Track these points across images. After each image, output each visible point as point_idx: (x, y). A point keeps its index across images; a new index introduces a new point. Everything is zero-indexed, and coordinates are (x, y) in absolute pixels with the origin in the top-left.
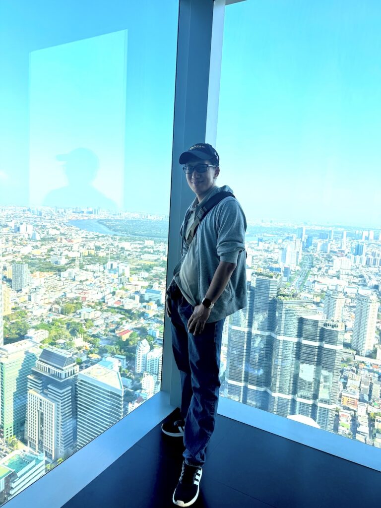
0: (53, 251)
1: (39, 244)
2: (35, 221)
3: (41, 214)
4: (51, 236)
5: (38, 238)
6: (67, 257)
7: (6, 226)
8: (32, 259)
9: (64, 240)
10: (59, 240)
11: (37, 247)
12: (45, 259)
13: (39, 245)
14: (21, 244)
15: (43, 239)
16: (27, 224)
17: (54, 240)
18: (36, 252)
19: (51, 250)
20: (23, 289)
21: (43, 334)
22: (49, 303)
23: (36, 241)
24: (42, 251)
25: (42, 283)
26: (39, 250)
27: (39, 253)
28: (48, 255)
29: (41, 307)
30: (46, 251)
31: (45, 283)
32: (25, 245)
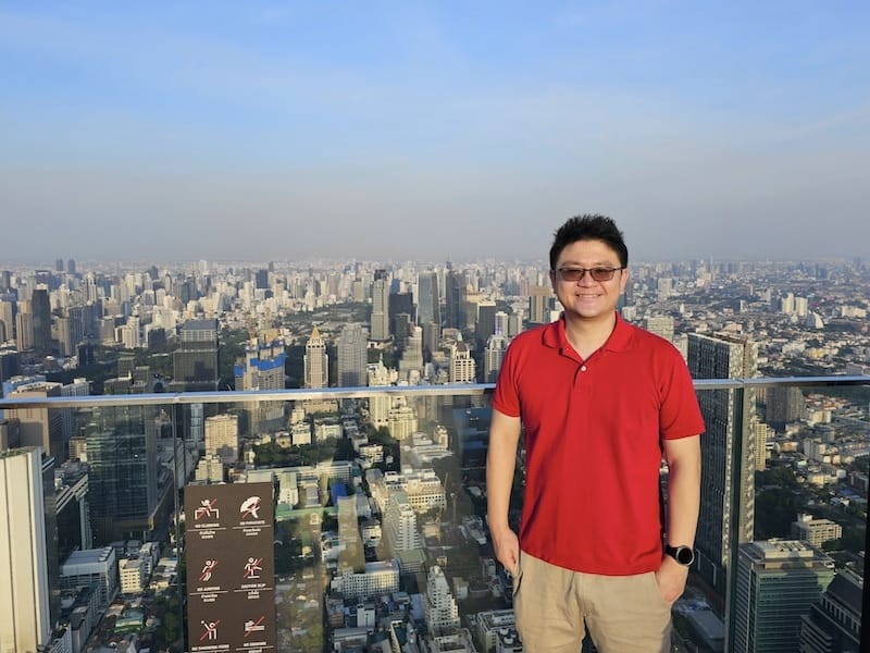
0: (851, 352)
1: (819, 336)
2: (813, 290)
3: (824, 273)
4: (847, 321)
5: (819, 324)
7: (756, 299)
8: (806, 367)
11: (814, 344)
13: (820, 340)
14: (783, 336)
15: (829, 328)
16: (795, 296)
17: (852, 327)
18: (816, 353)
19: (846, 350)
20: (787, 427)
21: (830, 530)
22: (842, 465)
23: (814, 330)
24: (827, 352)
25: (828, 420)
26: (821, 350)
27: (821, 355)
28: (839, 361)
29: (825, 471)
30: (836, 351)
31: (833, 420)
32: (792, 338)
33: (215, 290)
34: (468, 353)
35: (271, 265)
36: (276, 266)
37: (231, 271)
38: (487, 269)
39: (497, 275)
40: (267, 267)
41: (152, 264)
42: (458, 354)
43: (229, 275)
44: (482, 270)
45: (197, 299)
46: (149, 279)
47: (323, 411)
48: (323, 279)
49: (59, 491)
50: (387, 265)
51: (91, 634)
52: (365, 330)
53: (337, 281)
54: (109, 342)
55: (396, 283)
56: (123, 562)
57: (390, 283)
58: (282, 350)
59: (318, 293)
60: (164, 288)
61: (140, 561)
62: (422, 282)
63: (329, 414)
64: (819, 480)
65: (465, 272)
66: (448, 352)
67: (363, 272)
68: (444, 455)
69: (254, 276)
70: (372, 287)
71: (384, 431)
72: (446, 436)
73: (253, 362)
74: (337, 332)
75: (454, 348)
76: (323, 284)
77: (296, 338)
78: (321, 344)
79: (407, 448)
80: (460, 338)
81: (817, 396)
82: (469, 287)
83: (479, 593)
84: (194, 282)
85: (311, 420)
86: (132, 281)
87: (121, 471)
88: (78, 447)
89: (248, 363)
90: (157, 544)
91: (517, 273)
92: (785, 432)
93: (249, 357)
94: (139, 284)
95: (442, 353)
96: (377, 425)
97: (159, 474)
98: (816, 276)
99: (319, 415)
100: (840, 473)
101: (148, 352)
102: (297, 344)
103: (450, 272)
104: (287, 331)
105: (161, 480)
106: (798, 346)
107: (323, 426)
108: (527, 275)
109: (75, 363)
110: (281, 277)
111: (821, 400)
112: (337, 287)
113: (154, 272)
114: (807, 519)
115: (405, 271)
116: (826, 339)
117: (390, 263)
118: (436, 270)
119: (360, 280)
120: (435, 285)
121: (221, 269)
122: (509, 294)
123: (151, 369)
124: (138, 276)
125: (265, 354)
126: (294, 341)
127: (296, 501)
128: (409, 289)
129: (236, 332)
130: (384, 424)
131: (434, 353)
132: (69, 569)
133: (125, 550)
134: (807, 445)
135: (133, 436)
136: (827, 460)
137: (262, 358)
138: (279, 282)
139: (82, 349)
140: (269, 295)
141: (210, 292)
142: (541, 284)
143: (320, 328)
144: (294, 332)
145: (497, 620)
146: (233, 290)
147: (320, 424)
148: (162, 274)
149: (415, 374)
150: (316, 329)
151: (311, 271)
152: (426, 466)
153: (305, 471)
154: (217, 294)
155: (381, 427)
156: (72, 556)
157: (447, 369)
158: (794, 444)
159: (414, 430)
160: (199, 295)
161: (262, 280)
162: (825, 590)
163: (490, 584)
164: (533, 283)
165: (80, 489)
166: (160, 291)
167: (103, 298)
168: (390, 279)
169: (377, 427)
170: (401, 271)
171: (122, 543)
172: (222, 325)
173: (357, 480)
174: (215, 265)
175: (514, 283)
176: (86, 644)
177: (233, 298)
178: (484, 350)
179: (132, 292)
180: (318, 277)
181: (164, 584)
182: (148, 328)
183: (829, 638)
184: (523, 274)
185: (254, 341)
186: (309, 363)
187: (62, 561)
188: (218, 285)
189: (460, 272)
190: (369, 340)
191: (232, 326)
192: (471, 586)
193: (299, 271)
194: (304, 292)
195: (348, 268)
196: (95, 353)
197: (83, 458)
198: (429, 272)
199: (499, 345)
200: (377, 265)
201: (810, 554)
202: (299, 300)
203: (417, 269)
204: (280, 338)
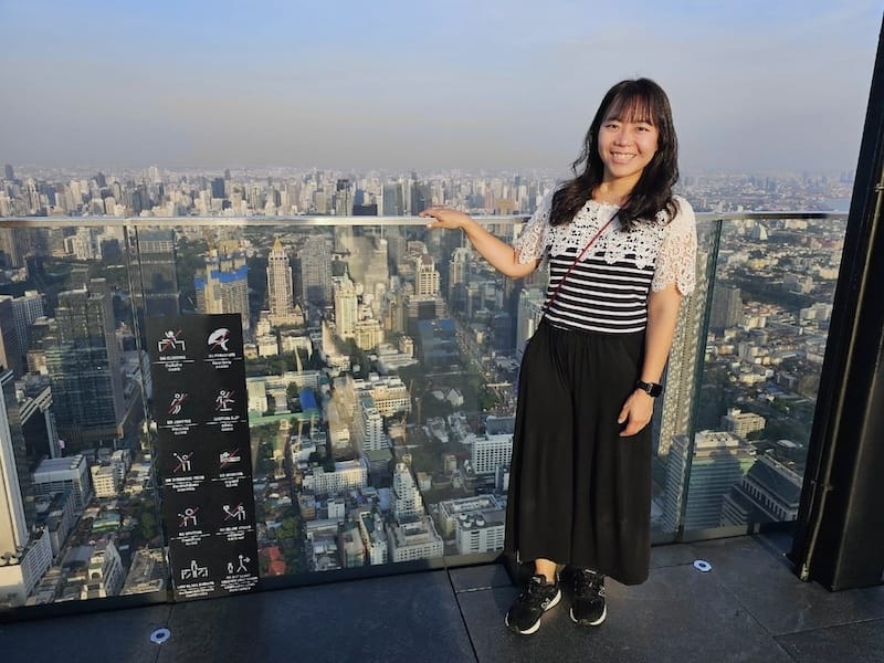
0: (789, 262)
1: (762, 248)
2: (761, 203)
3: (773, 187)
4: (790, 232)
5: (763, 236)
6: (817, 278)
8: (748, 277)
9: (814, 240)
10: (804, 240)
11: (757, 255)
12: (772, 279)
13: (763, 251)
14: (730, 247)
15: (772, 239)
17: (793, 239)
18: (758, 264)
19: (785, 261)
20: (726, 332)
21: (755, 422)
22: (771, 366)
23: (758, 241)
24: (768, 262)
25: (763, 325)
26: (762, 260)
27: (763, 266)
28: (778, 271)
29: (755, 371)
30: (776, 262)
31: (767, 325)
32: (738, 249)
33: (168, 199)
34: (433, 266)
35: (227, 172)
36: (232, 175)
37: (184, 178)
38: (452, 181)
39: (463, 186)
40: (223, 175)
41: (98, 170)
42: (423, 267)
43: (183, 183)
44: (447, 181)
45: (151, 208)
46: (96, 187)
47: (289, 323)
48: (282, 188)
49: (21, 403)
50: (350, 175)
51: (69, 534)
52: (329, 243)
53: (298, 191)
54: (59, 253)
55: (360, 194)
56: (95, 469)
57: (353, 194)
58: (244, 262)
59: (278, 203)
60: (112, 195)
61: (113, 467)
62: (387, 193)
63: (295, 327)
64: (749, 379)
65: (430, 184)
66: (414, 265)
67: (325, 182)
68: (409, 363)
69: (209, 185)
70: (335, 198)
71: (352, 341)
72: (412, 346)
73: (214, 275)
74: (300, 243)
75: (420, 261)
76: (283, 194)
77: (257, 250)
78: (283, 256)
79: (373, 358)
80: (425, 252)
81: (755, 304)
82: (435, 200)
83: (441, 485)
84: (146, 189)
85: (277, 332)
86: (77, 189)
87: (85, 383)
88: (37, 361)
89: (209, 276)
90: (128, 451)
91: (482, 185)
92: (724, 336)
93: (209, 269)
94: (86, 192)
95: (408, 266)
96: (343, 337)
97: (125, 385)
98: (767, 190)
99: (284, 327)
100: (769, 372)
101: (102, 263)
102: (258, 256)
103: (415, 183)
104: (247, 243)
105: (127, 391)
106: (743, 257)
107: (290, 338)
108: (492, 186)
109: (24, 276)
110: (239, 187)
111: (758, 307)
112: (298, 197)
113: (101, 180)
114: (736, 413)
115: (369, 181)
116: (768, 250)
117: (353, 172)
118: (401, 181)
119: (322, 190)
120: (400, 196)
121: (174, 176)
122: (474, 207)
123: (107, 282)
124: (84, 183)
125: (226, 266)
126: (255, 253)
127: (266, 409)
128: (374, 200)
129: (194, 243)
130: (351, 335)
131: (399, 266)
132: (40, 476)
133: (97, 458)
134: (741, 348)
135: (94, 349)
136: (758, 361)
137: (223, 270)
138: (237, 191)
139: (30, 261)
140: (226, 205)
141: (164, 200)
142: (505, 196)
143: (282, 240)
144: (256, 243)
145: (457, 508)
146: (188, 199)
147: (287, 336)
148: (110, 181)
149: (381, 286)
150: (277, 241)
151: (270, 180)
152: (391, 373)
153: (272, 380)
154: (172, 203)
155: (347, 339)
156: (42, 464)
157: (413, 282)
158: (731, 347)
159: (380, 340)
160: (151, 205)
161: (218, 189)
162: (745, 473)
163: (451, 477)
164: (497, 196)
165: (44, 400)
166: (108, 199)
167: (48, 207)
168: (353, 190)
169: (344, 339)
170: (364, 181)
171: (93, 451)
172: (179, 236)
173: (326, 388)
174: (167, 172)
175: (479, 195)
176: (65, 543)
177: (188, 209)
178: (449, 264)
179: (79, 200)
180: (277, 186)
181: (138, 488)
182: (99, 239)
183: (745, 513)
184: (488, 185)
185: (214, 253)
186: (272, 275)
187: (33, 469)
188: (172, 194)
189: (426, 183)
190: (333, 252)
191: (189, 237)
192: (434, 480)
193: (257, 180)
194: (263, 204)
195: (309, 178)
196: (45, 265)
197: (44, 371)
198: (394, 183)
199: (463, 259)
200: (339, 175)
201: (736, 443)
202: (259, 210)
203: (382, 178)
204: (241, 249)
